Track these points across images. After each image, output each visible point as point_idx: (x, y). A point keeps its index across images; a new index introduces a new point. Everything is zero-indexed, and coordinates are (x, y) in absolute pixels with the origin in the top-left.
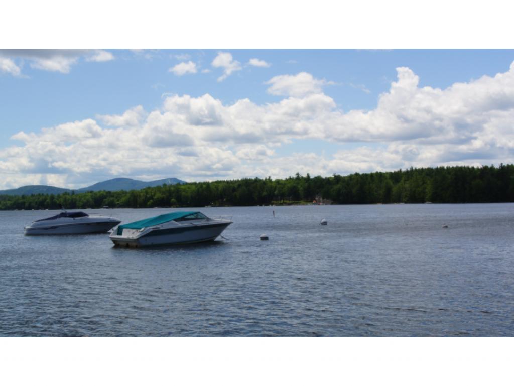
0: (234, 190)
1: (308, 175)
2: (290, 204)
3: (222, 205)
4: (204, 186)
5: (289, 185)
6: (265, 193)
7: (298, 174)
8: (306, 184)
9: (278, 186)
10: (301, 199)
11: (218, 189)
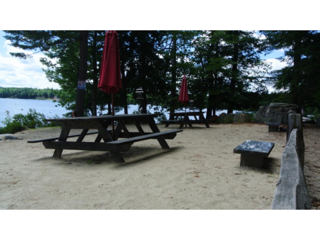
0: (20, 92)
1: (52, 88)
2: (44, 99)
3: (14, 98)
4: (7, 89)
5: (44, 92)
6: (33, 94)
7: (48, 88)
8: (51, 92)
9: (39, 92)
10: (48, 98)
11: (13, 91)
